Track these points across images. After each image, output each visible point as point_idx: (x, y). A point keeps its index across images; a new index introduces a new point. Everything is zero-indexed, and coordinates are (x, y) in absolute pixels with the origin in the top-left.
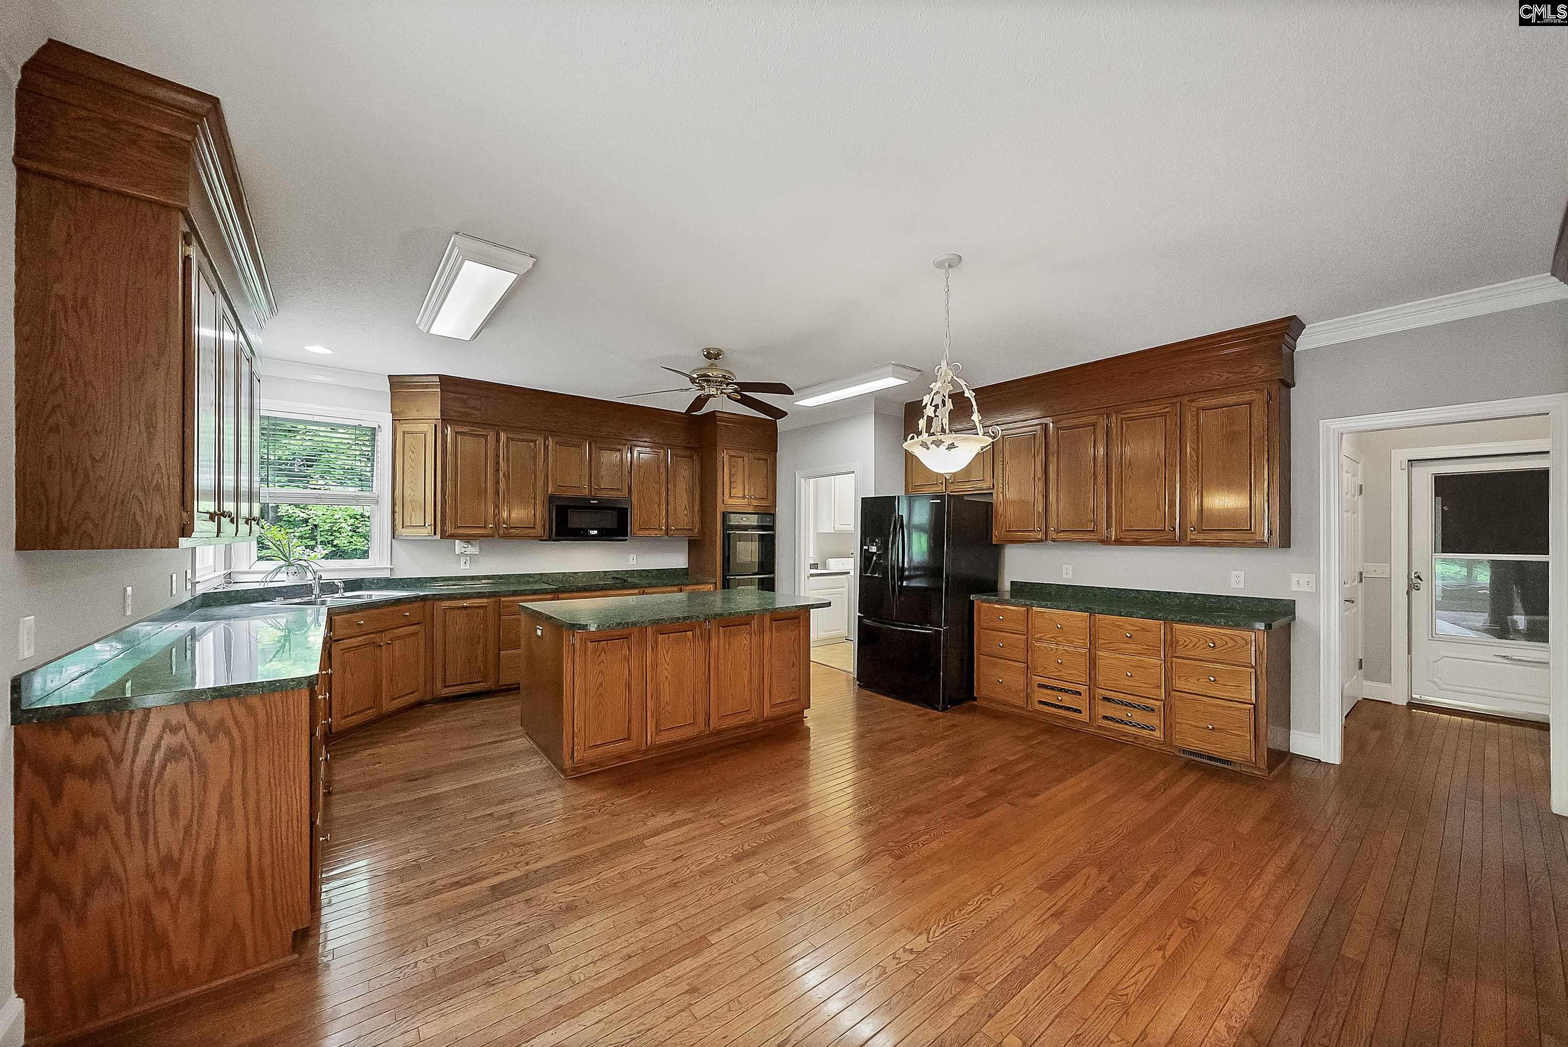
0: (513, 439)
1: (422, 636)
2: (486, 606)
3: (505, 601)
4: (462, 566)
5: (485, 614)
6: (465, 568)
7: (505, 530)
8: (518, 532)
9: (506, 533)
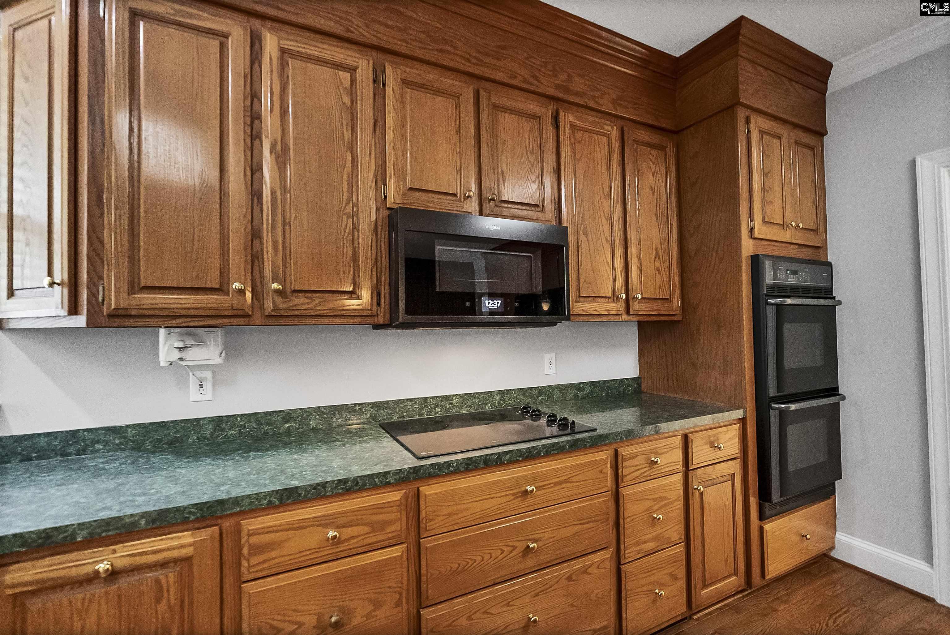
0: (290, 54)
3: (254, 532)
4: (194, 394)
6: (199, 398)
7: (279, 299)
8: (313, 304)
9: (281, 306)
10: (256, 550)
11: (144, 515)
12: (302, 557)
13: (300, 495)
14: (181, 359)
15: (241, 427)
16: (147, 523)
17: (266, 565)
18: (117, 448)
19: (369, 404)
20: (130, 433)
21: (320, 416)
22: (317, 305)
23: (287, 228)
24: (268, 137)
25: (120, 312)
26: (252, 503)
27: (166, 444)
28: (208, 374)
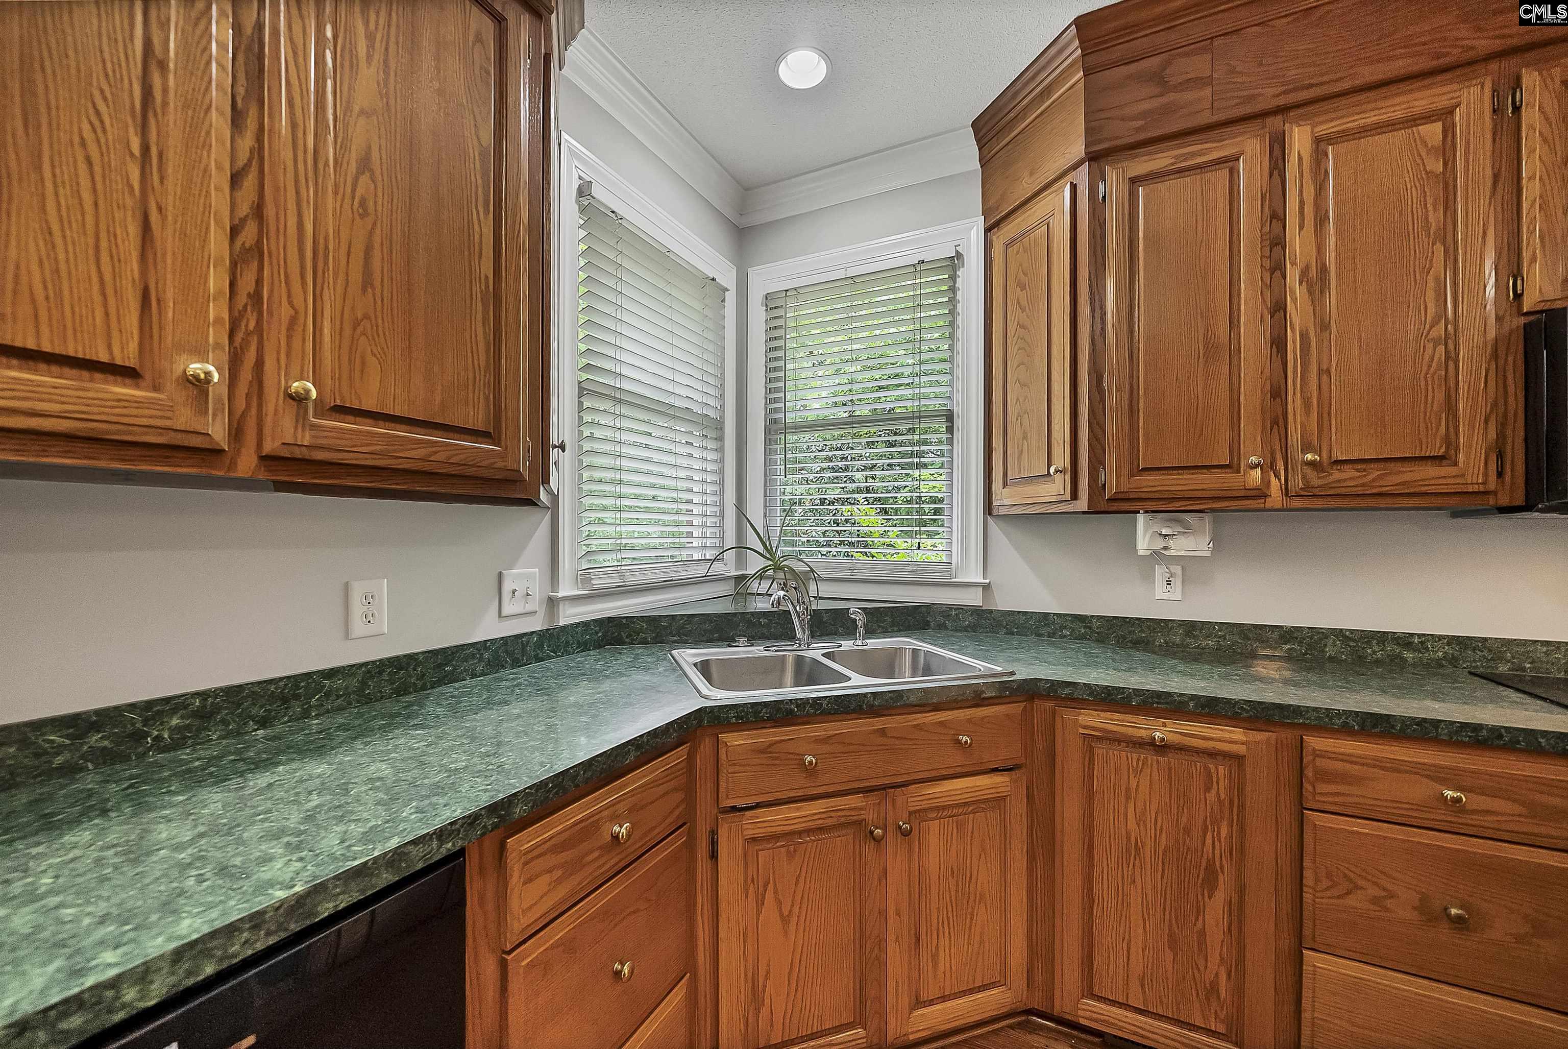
0: (1330, 139)
1: (1018, 808)
2: (1239, 759)
3: (1323, 755)
4: (1160, 591)
5: (1238, 786)
6: (1166, 597)
7: (1311, 473)
8: (1370, 477)
9: (1316, 482)
10: (1325, 776)
11: (1193, 697)
12: (1395, 808)
13: (1393, 727)
14: (1166, 548)
15: (1220, 637)
16: (1196, 706)
17: (1337, 799)
18: (1082, 637)
19: (1440, 638)
20: (1095, 624)
21: (1343, 642)
22: (1374, 480)
23: (1325, 378)
24: (1296, 264)
25: (1120, 496)
26: (1319, 718)
27: (1131, 641)
28: (1177, 569)
